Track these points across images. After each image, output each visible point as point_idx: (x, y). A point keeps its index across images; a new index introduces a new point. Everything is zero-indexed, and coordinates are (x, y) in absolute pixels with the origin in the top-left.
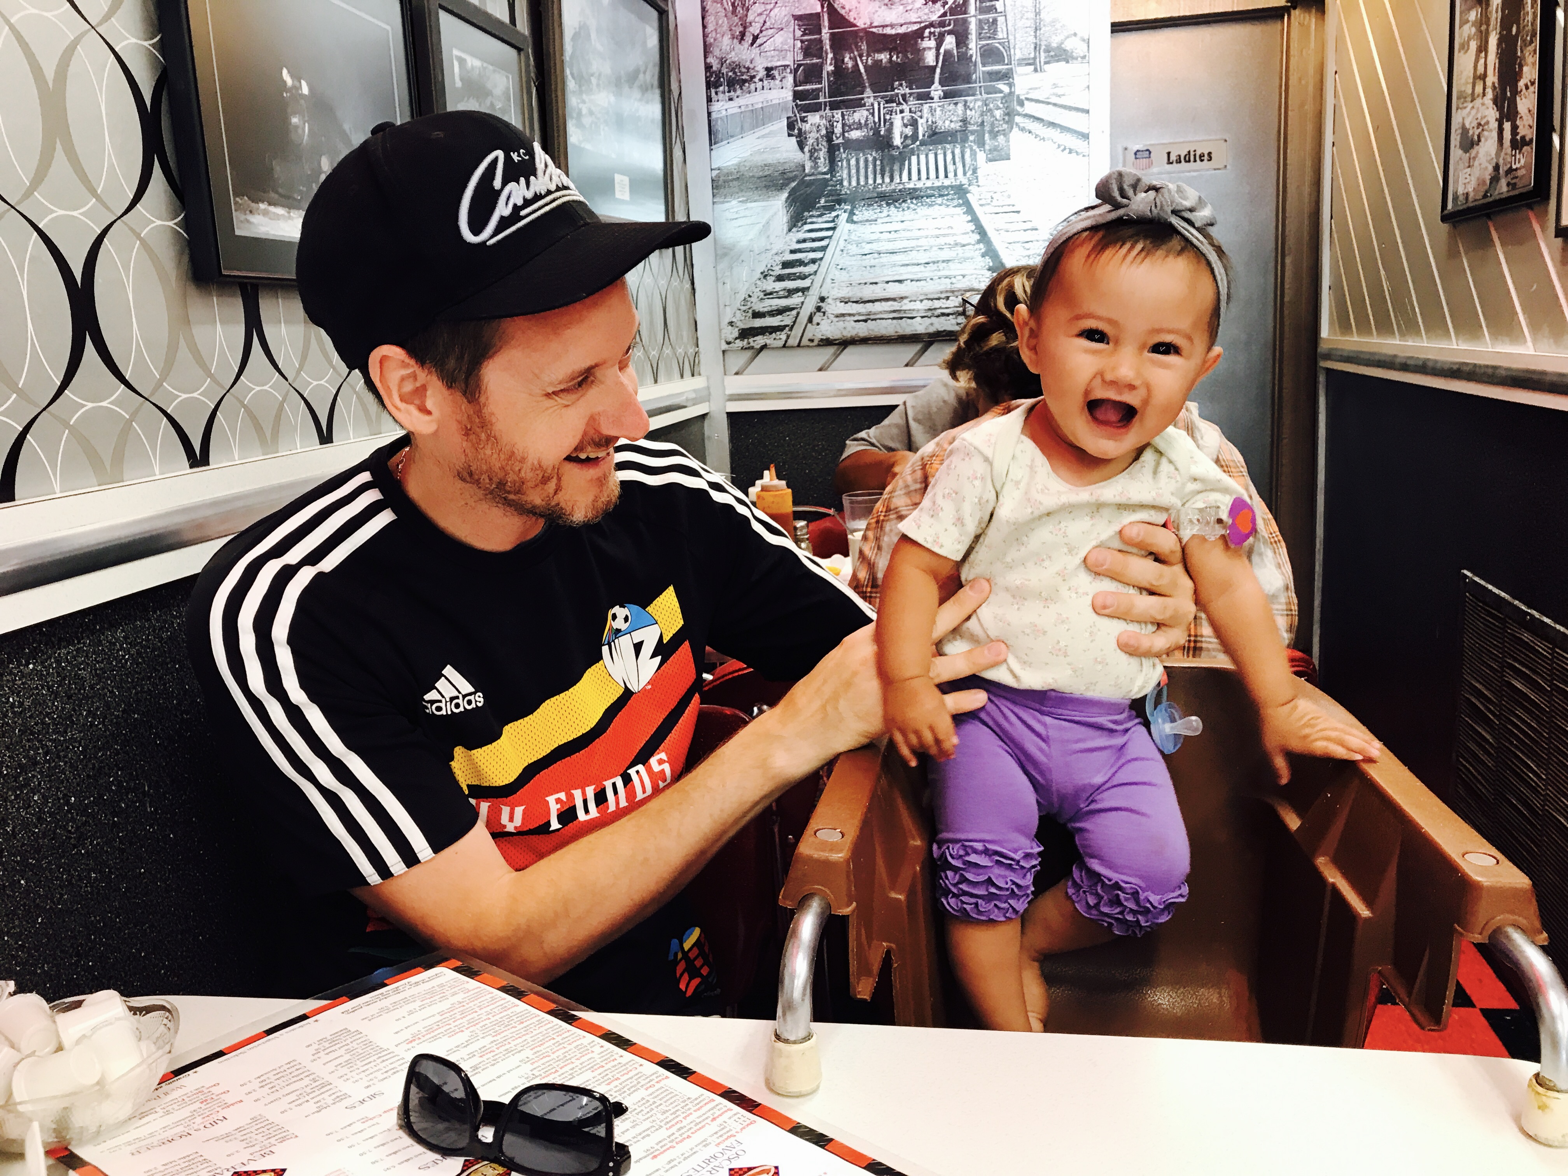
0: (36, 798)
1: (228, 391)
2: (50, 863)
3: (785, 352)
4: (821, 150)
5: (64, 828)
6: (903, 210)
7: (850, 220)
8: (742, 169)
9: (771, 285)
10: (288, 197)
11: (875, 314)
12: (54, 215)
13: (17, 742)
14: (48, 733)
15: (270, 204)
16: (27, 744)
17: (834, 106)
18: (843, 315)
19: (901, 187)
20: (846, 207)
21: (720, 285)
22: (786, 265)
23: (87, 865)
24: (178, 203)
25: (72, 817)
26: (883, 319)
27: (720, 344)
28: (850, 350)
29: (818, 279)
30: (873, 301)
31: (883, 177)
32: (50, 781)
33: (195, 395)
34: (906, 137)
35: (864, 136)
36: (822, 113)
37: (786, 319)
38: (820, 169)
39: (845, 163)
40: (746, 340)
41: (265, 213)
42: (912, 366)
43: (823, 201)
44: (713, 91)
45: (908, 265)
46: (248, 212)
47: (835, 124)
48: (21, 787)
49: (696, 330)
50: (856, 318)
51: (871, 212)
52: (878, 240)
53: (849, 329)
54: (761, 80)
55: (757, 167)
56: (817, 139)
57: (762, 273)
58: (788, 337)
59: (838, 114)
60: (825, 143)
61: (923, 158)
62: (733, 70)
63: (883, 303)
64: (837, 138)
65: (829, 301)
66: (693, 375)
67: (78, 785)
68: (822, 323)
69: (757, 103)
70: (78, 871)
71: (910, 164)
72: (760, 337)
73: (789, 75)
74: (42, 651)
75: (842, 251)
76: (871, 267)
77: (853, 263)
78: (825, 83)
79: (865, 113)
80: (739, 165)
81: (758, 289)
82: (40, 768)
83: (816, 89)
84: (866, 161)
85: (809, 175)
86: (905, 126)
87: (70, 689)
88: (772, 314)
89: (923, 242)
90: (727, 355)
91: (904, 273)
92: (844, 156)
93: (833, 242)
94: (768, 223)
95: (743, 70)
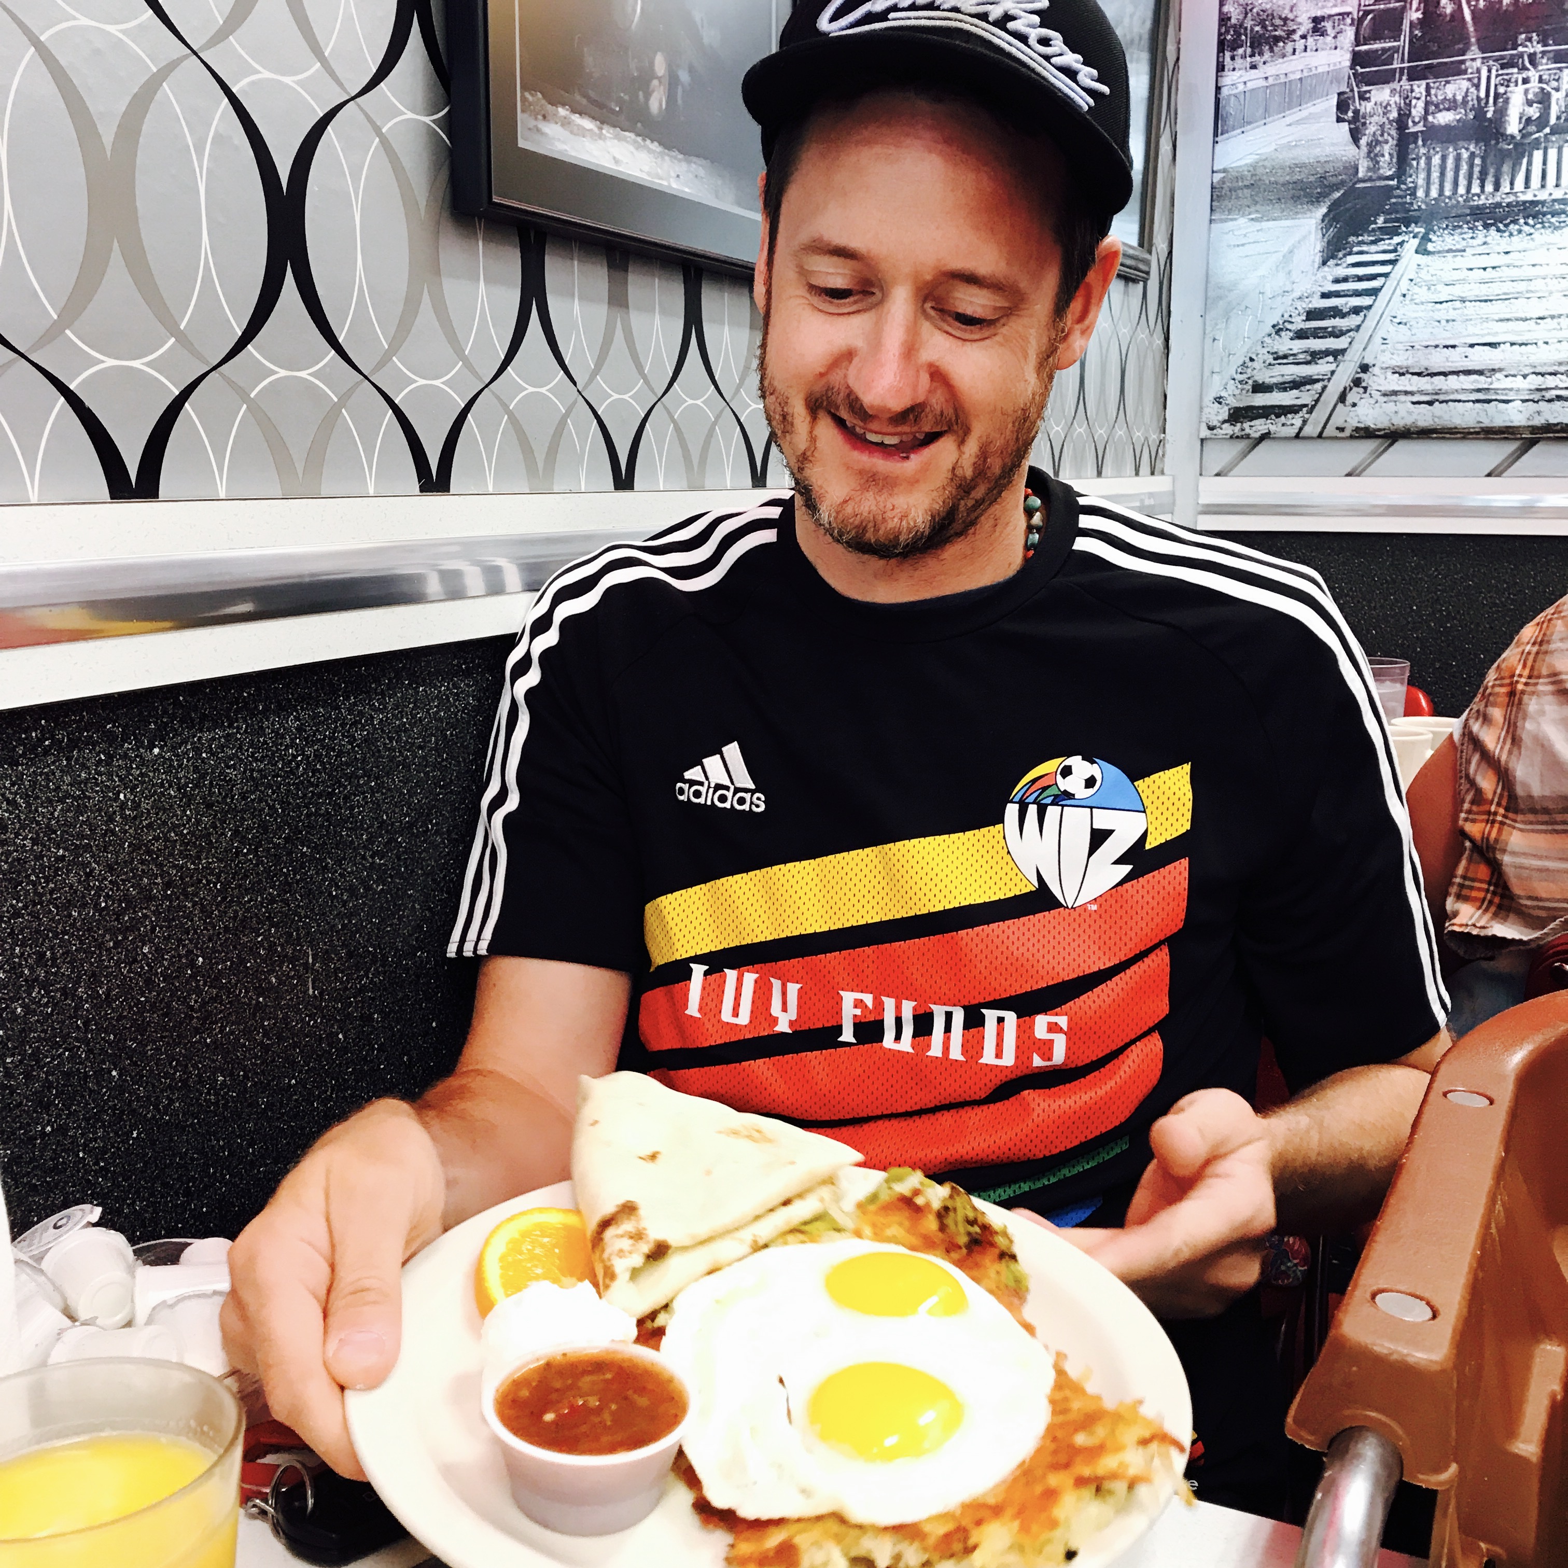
0: (146, 950)
1: (487, 386)
2: (158, 1049)
3: (1298, 445)
4: (1387, 142)
5: (185, 1001)
6: (1511, 235)
7: (1422, 250)
8: (1260, 171)
9: (1285, 344)
10: (601, 106)
11: (1446, 393)
12: (254, 77)
13: (125, 862)
14: (171, 854)
15: (574, 111)
16: (140, 867)
17: (1414, 75)
18: (1395, 393)
19: (1511, 199)
20: (1417, 230)
21: (1208, 341)
22: (1312, 315)
23: (214, 1061)
24: (441, 91)
25: (198, 986)
26: (1459, 401)
27: (1199, 431)
28: (1401, 446)
29: (1361, 337)
30: (1445, 374)
31: (1482, 187)
32: (168, 927)
33: (437, 383)
34: (1529, 121)
35: (1458, 121)
36: (1395, 85)
37: (1305, 396)
38: (1381, 171)
39: (1423, 162)
40: (1239, 425)
41: (565, 123)
42: (1499, 475)
43: (1380, 220)
44: (1228, 54)
45: (1508, 320)
46: (540, 117)
47: (1414, 102)
48: (126, 930)
49: (1165, 408)
50: (1416, 398)
51: (1456, 237)
52: (1463, 281)
53: (1403, 413)
54: (1304, 37)
55: (1282, 168)
56: (1382, 126)
57: (1274, 326)
58: (1305, 422)
59: (1420, 87)
60: (1394, 132)
61: (1552, 153)
62: (1262, 23)
63: (1462, 377)
64: (1415, 123)
65: (1376, 370)
66: (1153, 473)
67: (210, 940)
68: (1361, 404)
69: (1293, 72)
70: (199, 1069)
71: (1530, 163)
72: (1262, 421)
73: (1348, 28)
74: (176, 730)
75: (1404, 296)
76: (1448, 321)
77: (1421, 314)
78: (1404, 41)
79: (1465, 84)
80: (1254, 166)
81: (1265, 351)
82: (157, 906)
83: (1390, 49)
84: (1458, 159)
85: (1364, 181)
86: (1530, 103)
87: (211, 794)
88: (1284, 387)
89: (1538, 285)
90: (1208, 446)
91: (1500, 333)
92: (1423, 151)
93: (1391, 283)
94: (1291, 252)
95: (1278, 22)
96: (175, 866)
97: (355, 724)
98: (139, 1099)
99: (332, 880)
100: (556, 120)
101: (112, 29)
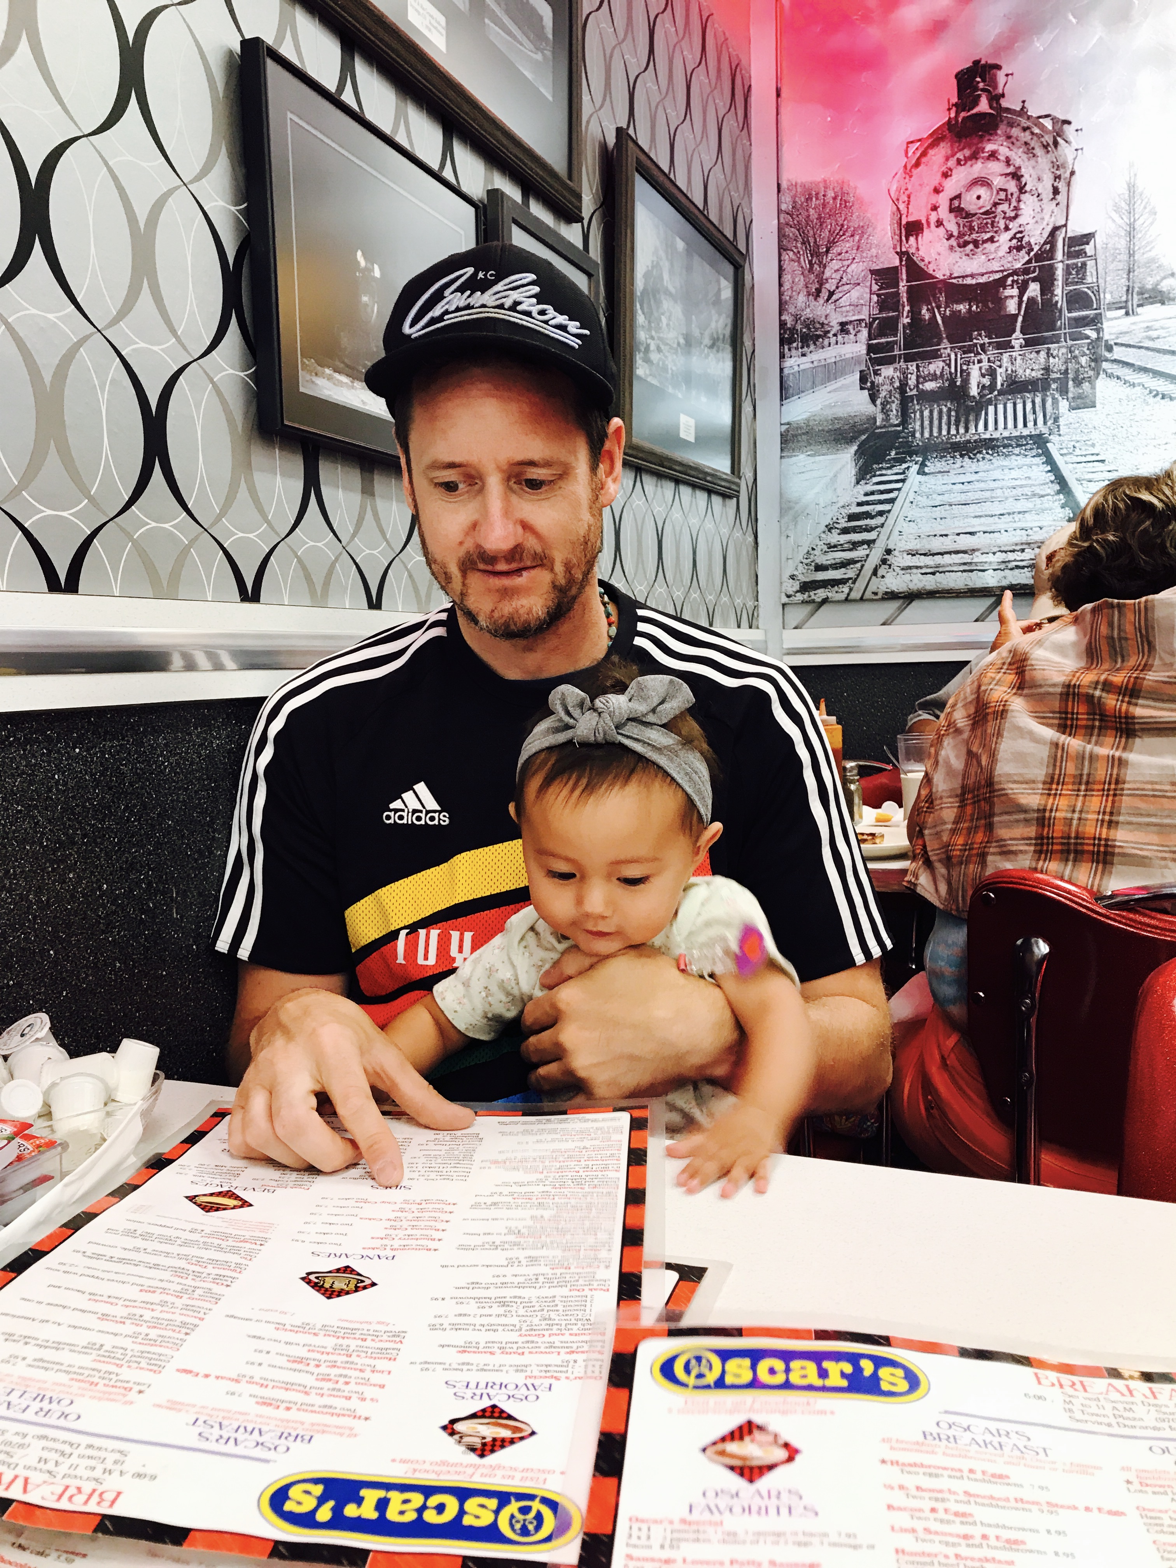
0: (71, 876)
1: (283, 539)
2: (79, 940)
3: (847, 606)
4: (893, 402)
6: (978, 461)
7: (921, 472)
8: (812, 423)
9: (835, 538)
10: (353, 368)
11: (943, 566)
12: (136, 346)
13: (59, 818)
14: (87, 817)
15: (335, 371)
16: (68, 822)
17: (908, 359)
18: (910, 568)
19: (977, 437)
20: (917, 459)
21: (784, 538)
22: (852, 517)
23: (114, 953)
24: (250, 358)
25: (103, 903)
26: (952, 571)
27: (780, 597)
28: (917, 606)
29: (885, 531)
30: (942, 554)
31: (957, 430)
32: (85, 863)
33: (252, 536)
34: (984, 387)
35: (939, 387)
36: (897, 365)
37: (850, 573)
38: (892, 421)
39: (918, 414)
40: (807, 593)
41: (330, 378)
42: (982, 620)
43: (893, 453)
44: (786, 347)
45: (980, 516)
46: (313, 374)
47: (909, 376)
48: (59, 862)
49: (757, 584)
50: (924, 571)
51: (943, 463)
52: (950, 491)
53: (915, 581)
54: (835, 335)
55: (827, 421)
56: (890, 391)
57: (827, 526)
58: (851, 589)
59: (912, 367)
60: (897, 396)
61: (1000, 407)
62: (807, 327)
63: (953, 555)
64: (911, 390)
65: (896, 553)
66: (750, 627)
67: (111, 874)
68: (887, 576)
69: (830, 358)
70: (104, 957)
71: (986, 414)
72: (823, 590)
73: (864, 329)
74: (88, 738)
75: (912, 503)
76: (941, 518)
77: (923, 515)
78: (900, 336)
79: (941, 364)
80: (809, 419)
81: (822, 543)
82: (78, 848)
83: (891, 342)
84: (940, 412)
85: (880, 427)
86: (983, 376)
87: (112, 781)
88: (835, 566)
89: (999, 492)
90: (787, 609)
91: (976, 525)
92: (917, 407)
93: (902, 494)
94: (835, 476)
95: (818, 326)
96: (89, 825)
97: (200, 745)
98: (67, 971)
99: (187, 844)
100: (323, 375)
101: (50, 316)
